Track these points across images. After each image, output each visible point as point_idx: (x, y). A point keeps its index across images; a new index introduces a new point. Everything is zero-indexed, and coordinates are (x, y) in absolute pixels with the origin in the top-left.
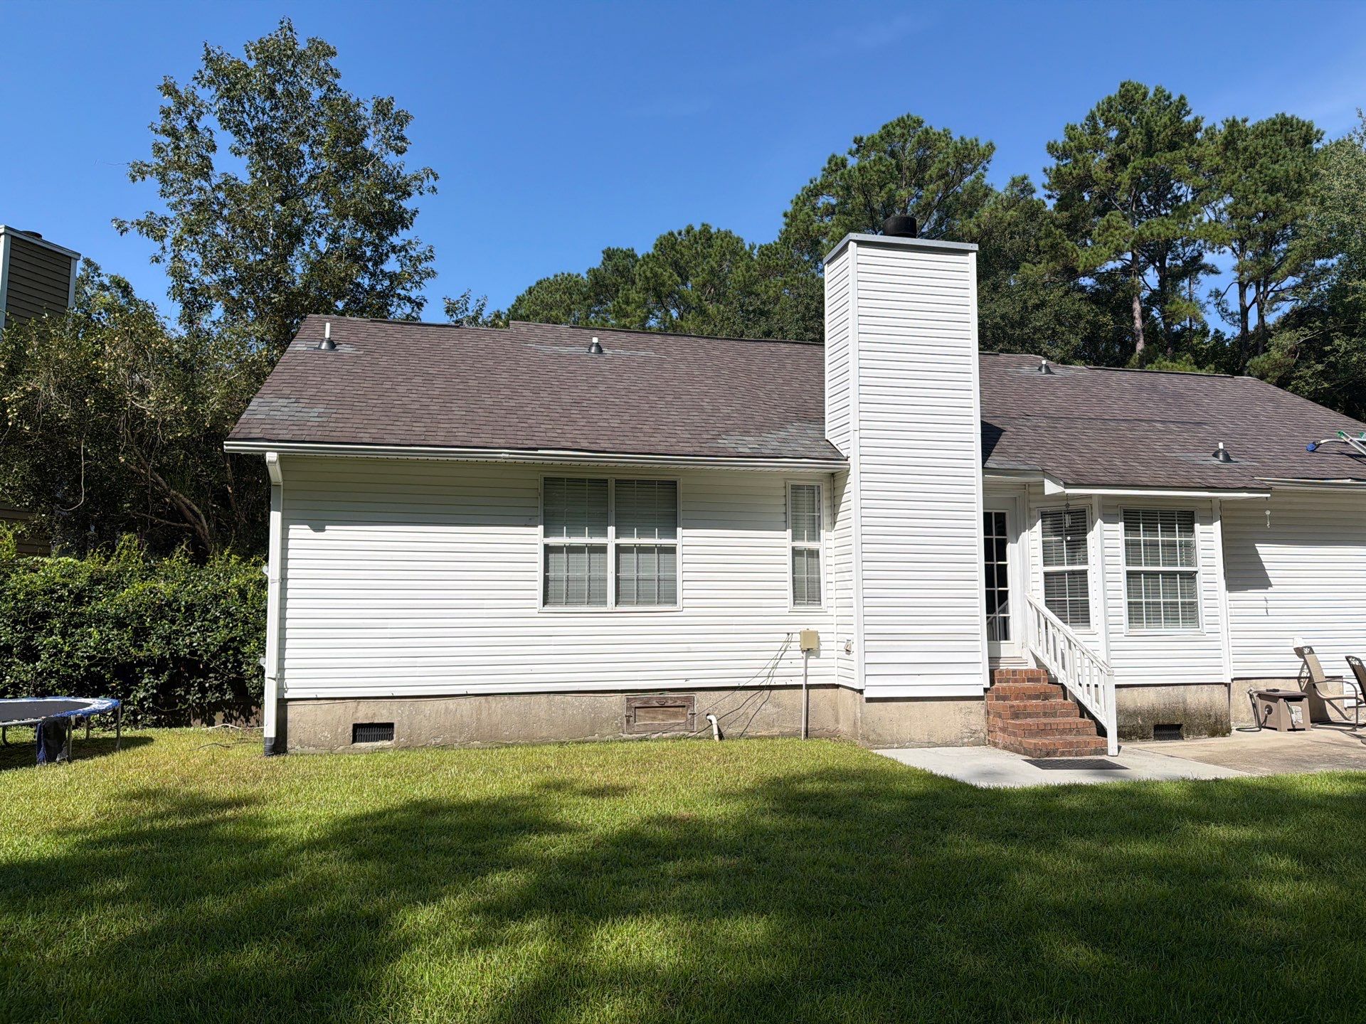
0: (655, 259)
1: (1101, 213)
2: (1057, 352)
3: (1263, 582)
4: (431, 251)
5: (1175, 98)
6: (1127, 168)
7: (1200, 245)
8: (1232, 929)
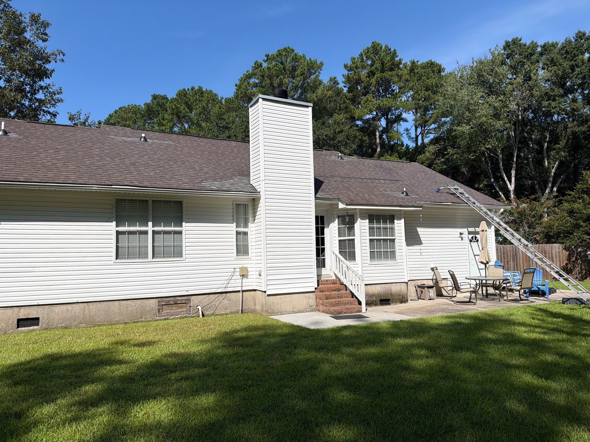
0: (177, 101)
1: (365, 95)
2: (347, 151)
3: (419, 242)
4: (60, 89)
5: (392, 50)
6: (374, 77)
7: (401, 110)
8: (402, 380)
